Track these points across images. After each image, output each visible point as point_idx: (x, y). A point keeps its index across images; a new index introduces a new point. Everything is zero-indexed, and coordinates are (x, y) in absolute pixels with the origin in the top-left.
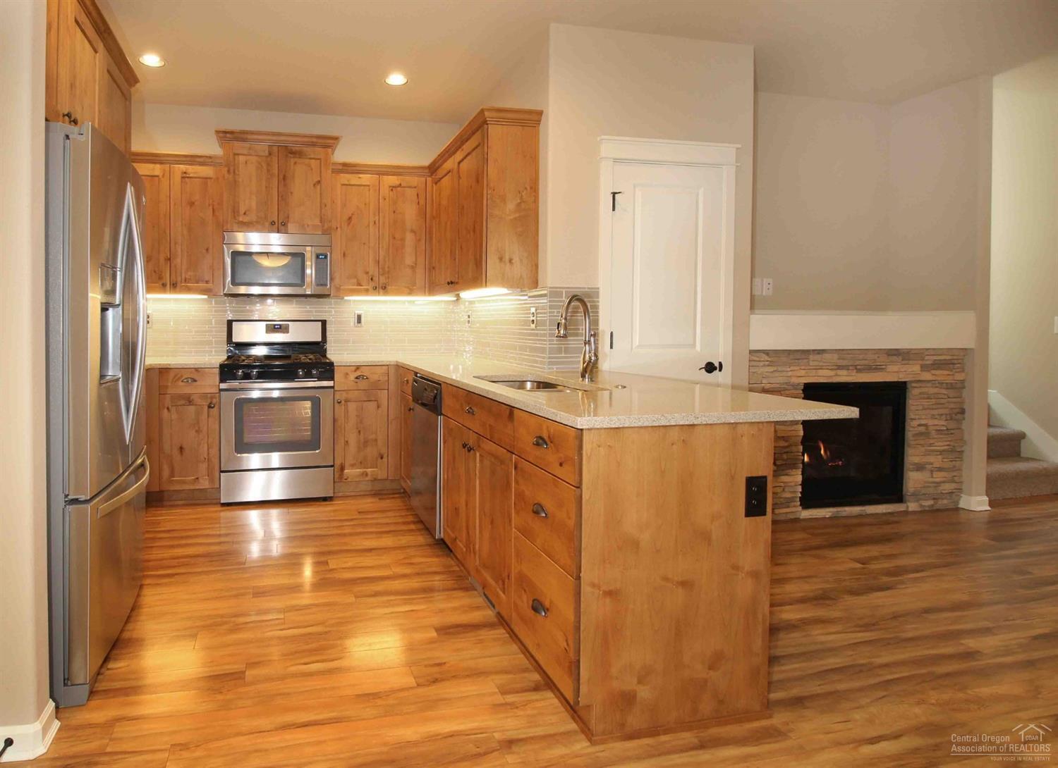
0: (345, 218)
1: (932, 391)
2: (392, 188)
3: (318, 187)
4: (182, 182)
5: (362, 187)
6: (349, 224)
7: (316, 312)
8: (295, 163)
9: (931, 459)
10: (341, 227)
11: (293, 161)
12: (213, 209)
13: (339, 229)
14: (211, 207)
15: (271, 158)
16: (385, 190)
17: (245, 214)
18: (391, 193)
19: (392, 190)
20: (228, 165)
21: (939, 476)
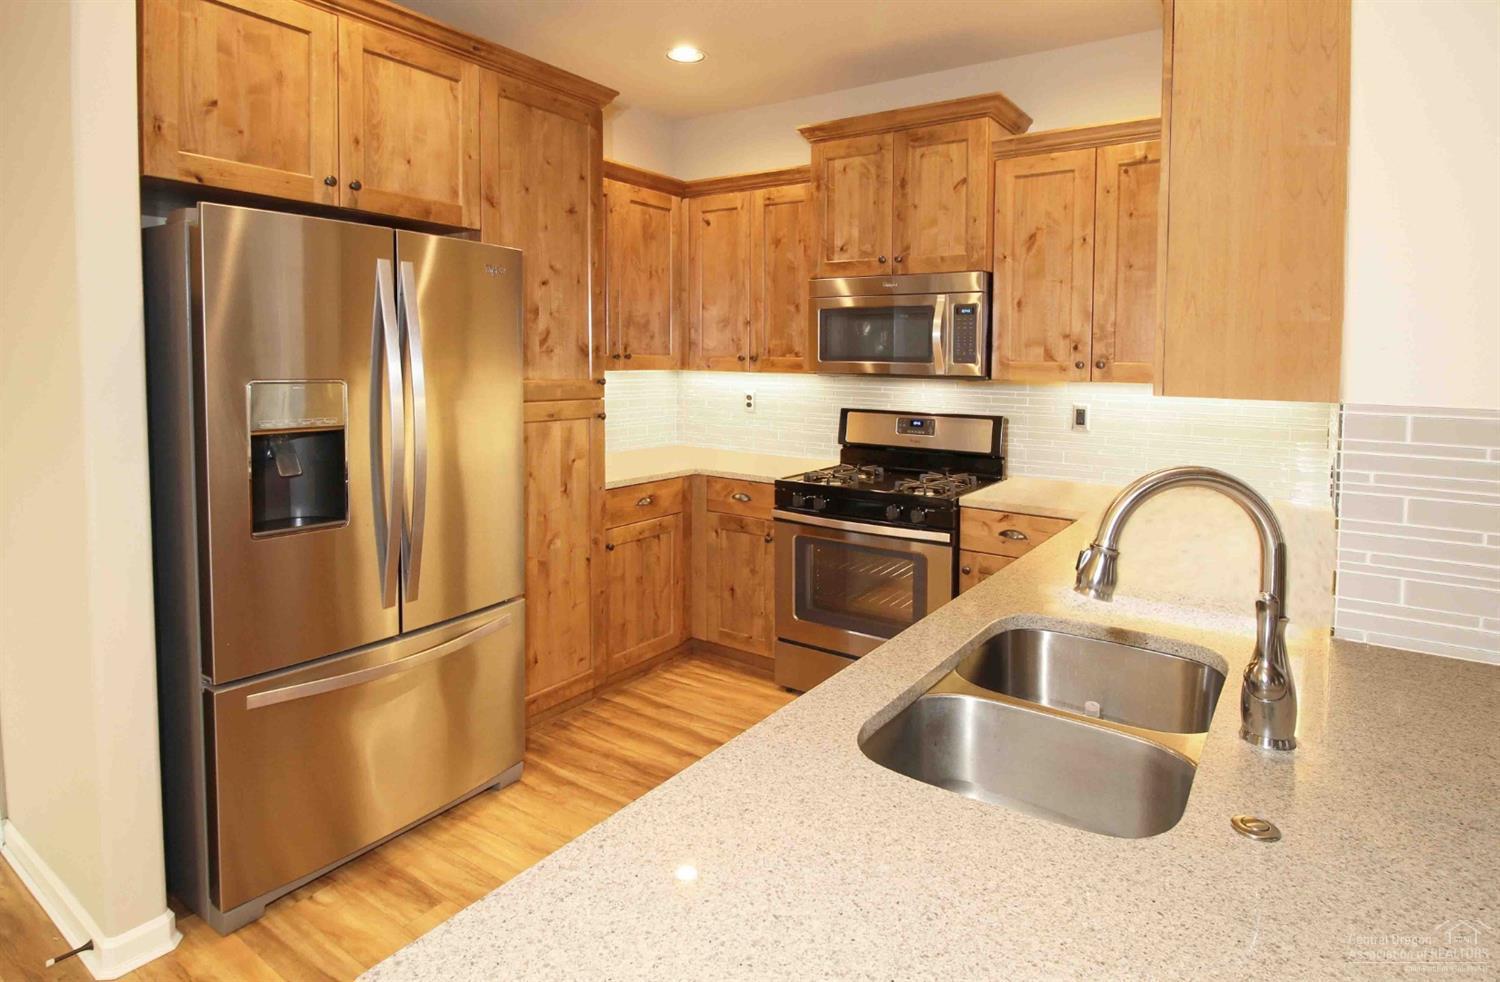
0: (1024, 236)
2: (1126, 168)
3: (964, 189)
4: (765, 212)
5: (1059, 176)
6: (1029, 249)
7: (995, 400)
8: (922, 156)
10: (1013, 255)
11: (919, 152)
12: (805, 247)
13: (1009, 259)
14: (802, 244)
15: (883, 156)
16: (1109, 175)
17: (842, 249)
18: (1123, 177)
19: (1126, 172)
20: (818, 179)
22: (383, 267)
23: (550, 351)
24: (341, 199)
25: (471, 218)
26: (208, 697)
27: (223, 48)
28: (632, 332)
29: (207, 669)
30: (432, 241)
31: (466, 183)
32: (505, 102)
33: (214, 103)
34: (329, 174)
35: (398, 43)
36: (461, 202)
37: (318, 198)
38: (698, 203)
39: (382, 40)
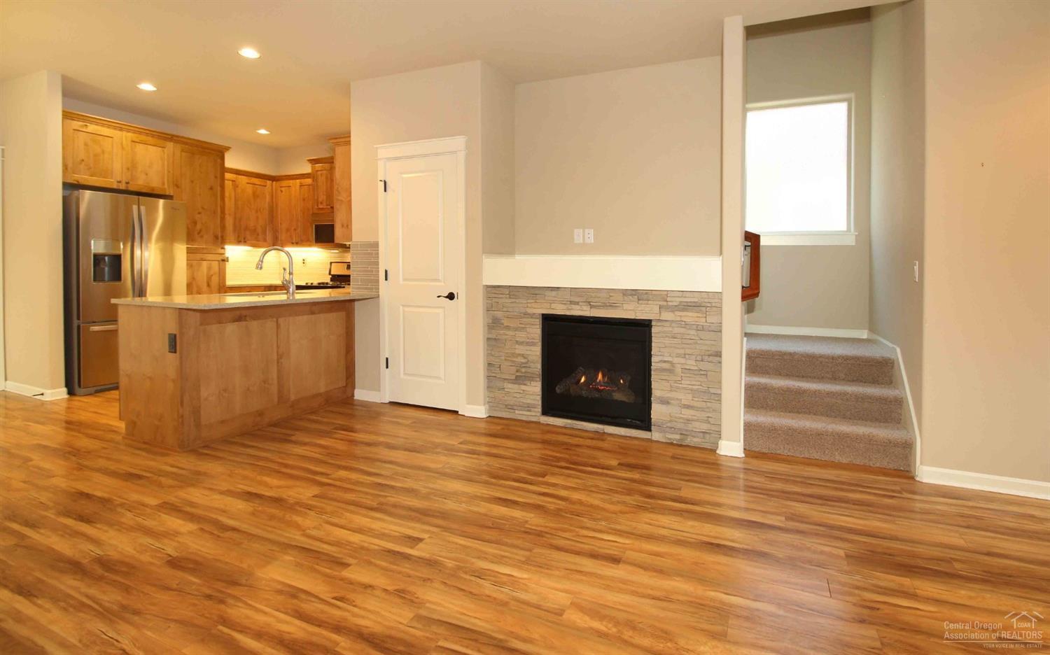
1: (677, 330)
4: (299, 188)
9: (680, 395)
20: (314, 177)
21: (688, 413)
22: (135, 207)
23: (202, 237)
24: (123, 187)
25: (169, 192)
26: (79, 327)
27: (86, 144)
28: (248, 233)
29: (79, 319)
30: (161, 202)
31: (168, 180)
32: (184, 154)
33: (83, 160)
34: (119, 180)
35: (143, 138)
36: (166, 186)
37: (115, 186)
38: (278, 183)
39: (137, 137)
